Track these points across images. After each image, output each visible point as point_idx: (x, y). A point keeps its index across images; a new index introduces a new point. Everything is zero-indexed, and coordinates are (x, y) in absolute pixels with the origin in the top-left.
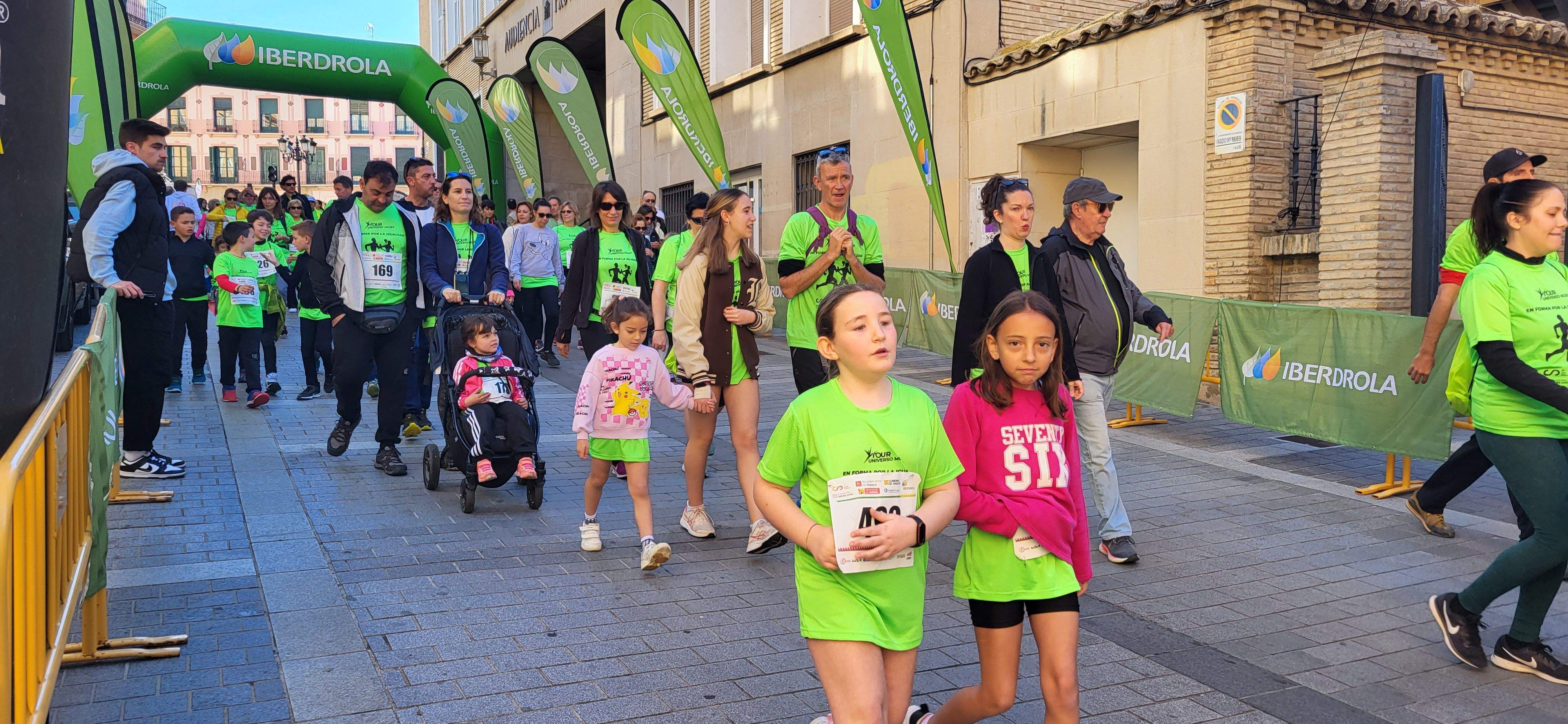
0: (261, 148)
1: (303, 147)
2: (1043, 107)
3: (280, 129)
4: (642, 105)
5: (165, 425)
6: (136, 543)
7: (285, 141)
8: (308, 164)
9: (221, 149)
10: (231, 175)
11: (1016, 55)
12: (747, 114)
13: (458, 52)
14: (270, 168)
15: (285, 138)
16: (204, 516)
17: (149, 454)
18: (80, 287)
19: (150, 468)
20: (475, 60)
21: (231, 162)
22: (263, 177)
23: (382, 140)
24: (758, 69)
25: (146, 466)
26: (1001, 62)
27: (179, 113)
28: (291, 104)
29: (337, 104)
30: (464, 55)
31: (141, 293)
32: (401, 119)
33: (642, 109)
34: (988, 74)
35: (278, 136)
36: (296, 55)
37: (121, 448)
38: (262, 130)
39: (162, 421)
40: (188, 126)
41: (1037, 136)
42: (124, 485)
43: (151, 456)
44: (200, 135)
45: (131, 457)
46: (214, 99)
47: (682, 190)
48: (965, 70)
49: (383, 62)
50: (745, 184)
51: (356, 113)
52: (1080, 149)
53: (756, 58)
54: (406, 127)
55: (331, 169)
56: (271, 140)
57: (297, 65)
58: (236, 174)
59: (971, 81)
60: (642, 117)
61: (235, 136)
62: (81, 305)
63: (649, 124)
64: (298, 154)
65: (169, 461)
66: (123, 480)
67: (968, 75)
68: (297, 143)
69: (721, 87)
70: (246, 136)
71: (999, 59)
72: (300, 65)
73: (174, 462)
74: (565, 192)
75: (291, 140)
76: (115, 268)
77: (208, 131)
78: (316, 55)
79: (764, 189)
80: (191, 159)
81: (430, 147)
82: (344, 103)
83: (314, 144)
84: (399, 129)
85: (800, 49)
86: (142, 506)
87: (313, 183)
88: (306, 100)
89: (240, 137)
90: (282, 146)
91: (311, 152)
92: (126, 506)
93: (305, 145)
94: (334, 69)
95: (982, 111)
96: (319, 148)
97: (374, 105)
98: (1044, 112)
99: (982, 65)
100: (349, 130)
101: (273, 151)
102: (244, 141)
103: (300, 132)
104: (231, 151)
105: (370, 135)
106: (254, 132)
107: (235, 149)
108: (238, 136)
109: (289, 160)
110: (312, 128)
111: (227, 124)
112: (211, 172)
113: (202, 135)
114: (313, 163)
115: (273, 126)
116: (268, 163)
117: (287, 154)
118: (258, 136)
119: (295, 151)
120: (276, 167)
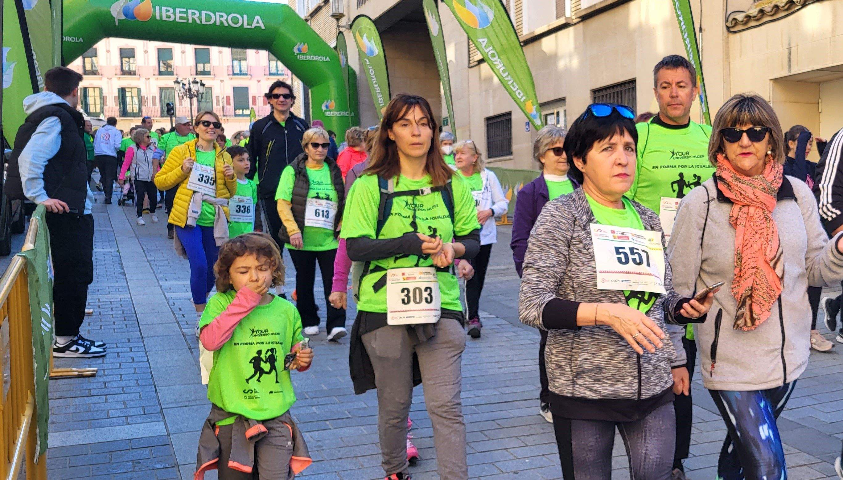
0: (160, 88)
1: (194, 87)
2: (789, 48)
3: (175, 73)
4: (469, 51)
5: (90, 314)
6: (68, 411)
7: (179, 83)
8: (198, 101)
9: (127, 90)
10: (136, 110)
11: (768, 8)
12: (553, 58)
13: (318, 9)
14: (168, 105)
15: (179, 80)
16: (123, 388)
17: (76, 338)
18: (16, 204)
19: (77, 350)
20: (333, 16)
21: (136, 100)
22: (162, 111)
23: (259, 81)
24: (562, 21)
25: (74, 348)
26: (755, 14)
27: (92, 61)
28: (183, 52)
29: (220, 52)
30: (323, 11)
31: (67, 208)
32: (273, 63)
33: (469, 54)
34: (746, 23)
35: (173, 78)
36: (187, 13)
37: (54, 335)
38: (160, 73)
39: (87, 311)
40: (99, 71)
41: (785, 73)
42: (57, 364)
43: (78, 340)
44: (110, 79)
45: (61, 341)
46: (121, 49)
47: (502, 119)
48: (727, 21)
49: (257, 18)
50: (553, 114)
51: (236, 59)
52: (818, 83)
53: (560, 12)
54: (277, 70)
55: (218, 104)
56: (168, 82)
57: (188, 20)
58: (140, 110)
59: (732, 30)
60: (469, 61)
61: (139, 79)
62: (17, 218)
63: (475, 66)
64: (190, 93)
65: (93, 343)
66: (56, 359)
67: (729, 25)
68: (189, 84)
69: (531, 36)
70: (148, 79)
71: (754, 12)
72: (190, 21)
73: (97, 344)
75: (185, 82)
76: (45, 188)
77: (116, 75)
78: (203, 13)
79: (568, 117)
80: (103, 98)
82: (227, 51)
83: (203, 85)
84: (272, 72)
85: (595, 5)
86: (72, 380)
88: (195, 49)
89: (143, 80)
90: (177, 87)
91: (201, 91)
92: (59, 381)
93: (195, 85)
94: (218, 24)
95: (741, 53)
96: (207, 88)
97: (251, 52)
98: (790, 53)
99: (740, 17)
100: (231, 73)
101: (170, 90)
102: (146, 83)
103: (191, 75)
104: (135, 91)
105: (249, 77)
106: (154, 75)
107: (139, 90)
108: (141, 79)
109: (183, 98)
110: (201, 72)
111: (132, 69)
112: (120, 108)
113: (111, 78)
114: (203, 100)
115: (169, 70)
116: (167, 101)
117: (181, 93)
118: (157, 79)
119: (187, 91)
120: (173, 104)
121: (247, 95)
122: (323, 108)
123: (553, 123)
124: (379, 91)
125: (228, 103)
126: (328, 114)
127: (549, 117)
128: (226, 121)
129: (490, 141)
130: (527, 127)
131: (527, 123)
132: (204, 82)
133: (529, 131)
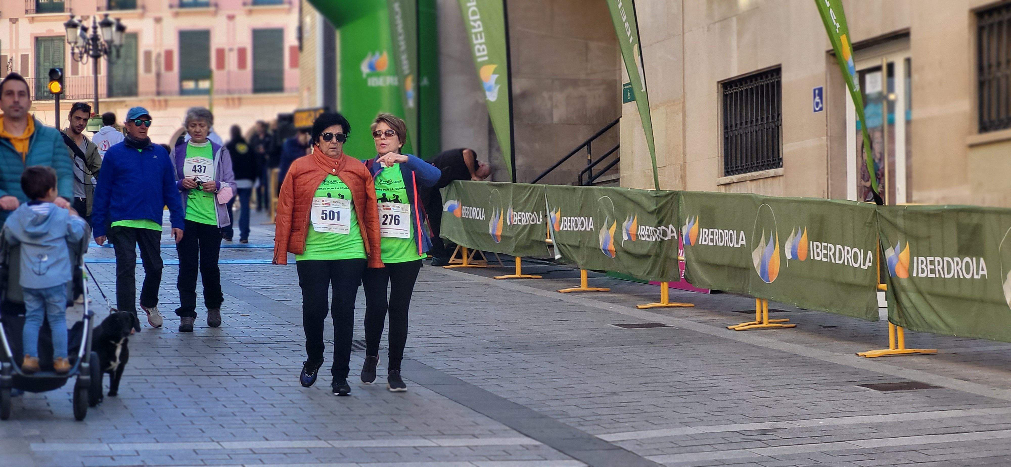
0: (37, 39)
1: (104, 35)
3: (67, 6)
7: (75, 26)
8: (110, 63)
15: (76, 20)
22: (38, 87)
23: (231, 18)
35: (64, 17)
38: (40, 8)
47: (758, 83)
50: (878, 69)
56: (52, 25)
64: (95, 46)
70: (14, 21)
74: (545, 95)
75: (85, 24)
79: (915, 77)
83: (121, 28)
87: (118, 95)
89: (5, 25)
90: (70, 35)
91: (117, 42)
93: (106, 30)
96: (128, 35)
101: (56, 42)
102: (11, 27)
103: (99, 9)
105: (212, 9)
106: (27, 12)
108: (2, 21)
109: (81, 57)
110: (117, 2)
114: (120, 61)
115: (56, 1)
116: (48, 66)
117: (78, 47)
118: (32, 20)
119: (91, 42)
120: (62, 70)
121: (207, 48)
122: (365, 69)
123: (879, 89)
124: (481, 29)
125: (169, 67)
126: (373, 82)
127: (868, 77)
128: (163, 103)
129: (731, 134)
130: (817, 99)
131: (817, 92)
132: (124, 22)
133: (821, 109)
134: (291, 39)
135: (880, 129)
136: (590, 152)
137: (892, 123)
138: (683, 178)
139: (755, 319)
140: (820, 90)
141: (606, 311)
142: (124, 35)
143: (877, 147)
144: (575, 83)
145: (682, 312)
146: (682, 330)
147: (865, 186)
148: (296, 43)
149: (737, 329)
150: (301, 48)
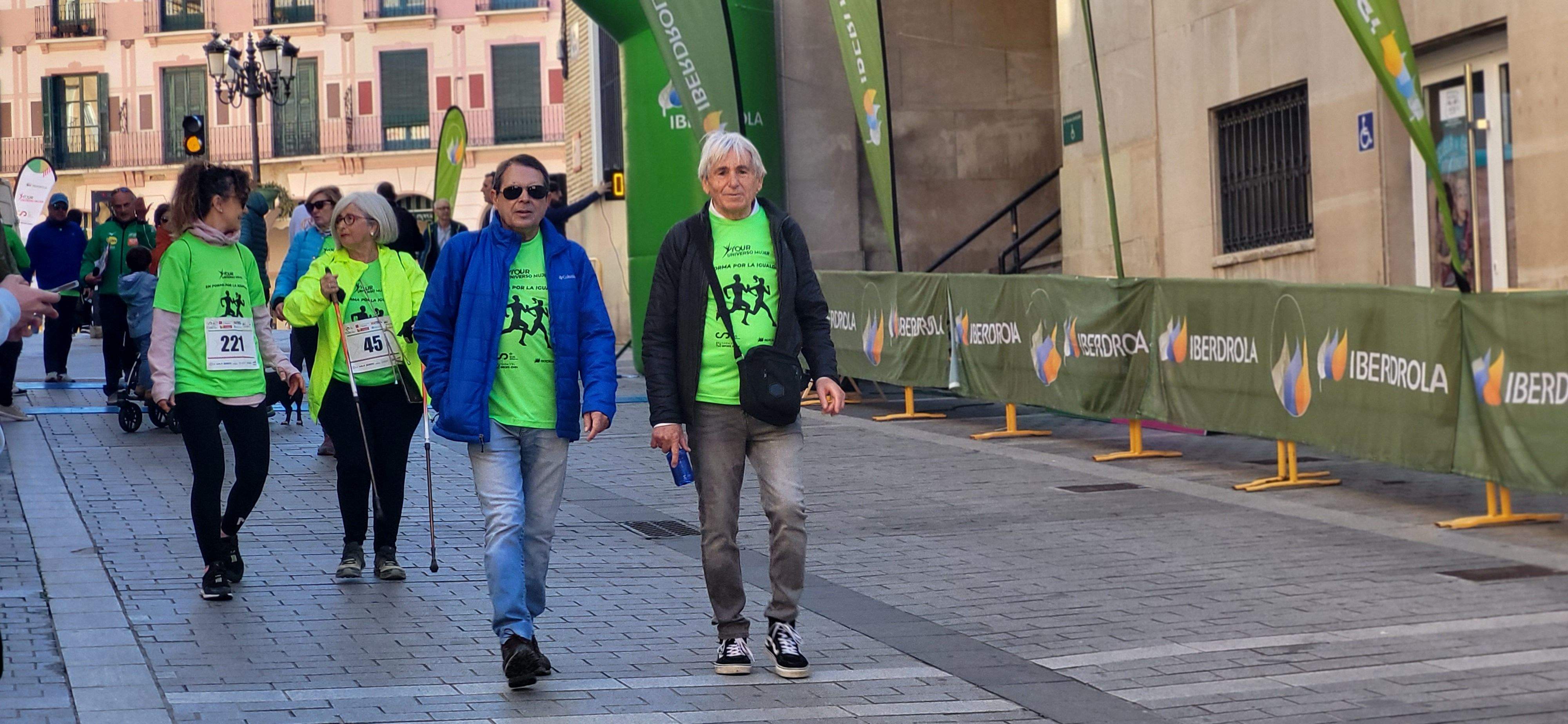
0: (164, 71)
1: (265, 62)
3: (208, 19)
7: (220, 50)
8: (276, 105)
9: (69, 81)
10: (92, 146)
14: (186, 121)
15: (221, 41)
21: (92, 112)
22: (168, 145)
23: (458, 29)
35: (204, 36)
38: (167, 24)
44: (20, 51)
47: (1274, 109)
50: (1459, 81)
56: (188, 49)
58: (104, 143)
61: (102, 46)
64: (253, 79)
70: (128, 44)
74: (945, 135)
75: (236, 45)
77: (38, 36)
79: (1517, 92)
81: (584, 39)
83: (291, 52)
87: (289, 153)
89: (114, 48)
90: (215, 63)
91: (285, 73)
93: (269, 55)
96: (302, 62)
100: (375, 8)
101: (193, 76)
102: (123, 54)
103: (256, 22)
104: (92, 83)
105: (429, 17)
106: (147, 30)
107: (103, 79)
108: (109, 44)
109: (232, 98)
110: (284, 10)
111: (83, 16)
112: (46, 140)
113: (24, 48)
114: (290, 101)
115: (190, 12)
116: (182, 111)
117: (226, 82)
118: (156, 42)
119: (245, 73)
120: (201, 118)
121: (424, 79)
123: (1461, 113)
125: (366, 108)
126: (678, 123)
127: (1444, 95)
128: (358, 163)
129: (1231, 188)
130: (1365, 131)
131: (1364, 120)
132: (294, 42)
133: (1371, 146)
134: (550, 60)
135: (1465, 173)
136: (1015, 222)
137: (1482, 165)
138: (1160, 259)
139: (1276, 474)
140: (1369, 117)
141: (1046, 467)
142: (295, 61)
143: (1461, 204)
144: (989, 116)
145: (1164, 465)
146: (1163, 494)
147: (1443, 264)
148: (559, 66)
149: (1248, 489)
150: (565, 73)
